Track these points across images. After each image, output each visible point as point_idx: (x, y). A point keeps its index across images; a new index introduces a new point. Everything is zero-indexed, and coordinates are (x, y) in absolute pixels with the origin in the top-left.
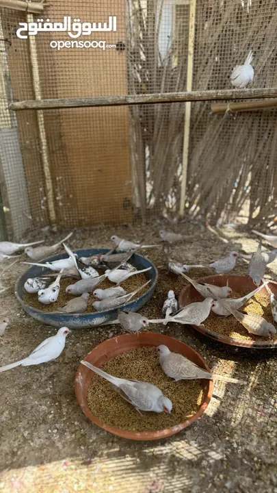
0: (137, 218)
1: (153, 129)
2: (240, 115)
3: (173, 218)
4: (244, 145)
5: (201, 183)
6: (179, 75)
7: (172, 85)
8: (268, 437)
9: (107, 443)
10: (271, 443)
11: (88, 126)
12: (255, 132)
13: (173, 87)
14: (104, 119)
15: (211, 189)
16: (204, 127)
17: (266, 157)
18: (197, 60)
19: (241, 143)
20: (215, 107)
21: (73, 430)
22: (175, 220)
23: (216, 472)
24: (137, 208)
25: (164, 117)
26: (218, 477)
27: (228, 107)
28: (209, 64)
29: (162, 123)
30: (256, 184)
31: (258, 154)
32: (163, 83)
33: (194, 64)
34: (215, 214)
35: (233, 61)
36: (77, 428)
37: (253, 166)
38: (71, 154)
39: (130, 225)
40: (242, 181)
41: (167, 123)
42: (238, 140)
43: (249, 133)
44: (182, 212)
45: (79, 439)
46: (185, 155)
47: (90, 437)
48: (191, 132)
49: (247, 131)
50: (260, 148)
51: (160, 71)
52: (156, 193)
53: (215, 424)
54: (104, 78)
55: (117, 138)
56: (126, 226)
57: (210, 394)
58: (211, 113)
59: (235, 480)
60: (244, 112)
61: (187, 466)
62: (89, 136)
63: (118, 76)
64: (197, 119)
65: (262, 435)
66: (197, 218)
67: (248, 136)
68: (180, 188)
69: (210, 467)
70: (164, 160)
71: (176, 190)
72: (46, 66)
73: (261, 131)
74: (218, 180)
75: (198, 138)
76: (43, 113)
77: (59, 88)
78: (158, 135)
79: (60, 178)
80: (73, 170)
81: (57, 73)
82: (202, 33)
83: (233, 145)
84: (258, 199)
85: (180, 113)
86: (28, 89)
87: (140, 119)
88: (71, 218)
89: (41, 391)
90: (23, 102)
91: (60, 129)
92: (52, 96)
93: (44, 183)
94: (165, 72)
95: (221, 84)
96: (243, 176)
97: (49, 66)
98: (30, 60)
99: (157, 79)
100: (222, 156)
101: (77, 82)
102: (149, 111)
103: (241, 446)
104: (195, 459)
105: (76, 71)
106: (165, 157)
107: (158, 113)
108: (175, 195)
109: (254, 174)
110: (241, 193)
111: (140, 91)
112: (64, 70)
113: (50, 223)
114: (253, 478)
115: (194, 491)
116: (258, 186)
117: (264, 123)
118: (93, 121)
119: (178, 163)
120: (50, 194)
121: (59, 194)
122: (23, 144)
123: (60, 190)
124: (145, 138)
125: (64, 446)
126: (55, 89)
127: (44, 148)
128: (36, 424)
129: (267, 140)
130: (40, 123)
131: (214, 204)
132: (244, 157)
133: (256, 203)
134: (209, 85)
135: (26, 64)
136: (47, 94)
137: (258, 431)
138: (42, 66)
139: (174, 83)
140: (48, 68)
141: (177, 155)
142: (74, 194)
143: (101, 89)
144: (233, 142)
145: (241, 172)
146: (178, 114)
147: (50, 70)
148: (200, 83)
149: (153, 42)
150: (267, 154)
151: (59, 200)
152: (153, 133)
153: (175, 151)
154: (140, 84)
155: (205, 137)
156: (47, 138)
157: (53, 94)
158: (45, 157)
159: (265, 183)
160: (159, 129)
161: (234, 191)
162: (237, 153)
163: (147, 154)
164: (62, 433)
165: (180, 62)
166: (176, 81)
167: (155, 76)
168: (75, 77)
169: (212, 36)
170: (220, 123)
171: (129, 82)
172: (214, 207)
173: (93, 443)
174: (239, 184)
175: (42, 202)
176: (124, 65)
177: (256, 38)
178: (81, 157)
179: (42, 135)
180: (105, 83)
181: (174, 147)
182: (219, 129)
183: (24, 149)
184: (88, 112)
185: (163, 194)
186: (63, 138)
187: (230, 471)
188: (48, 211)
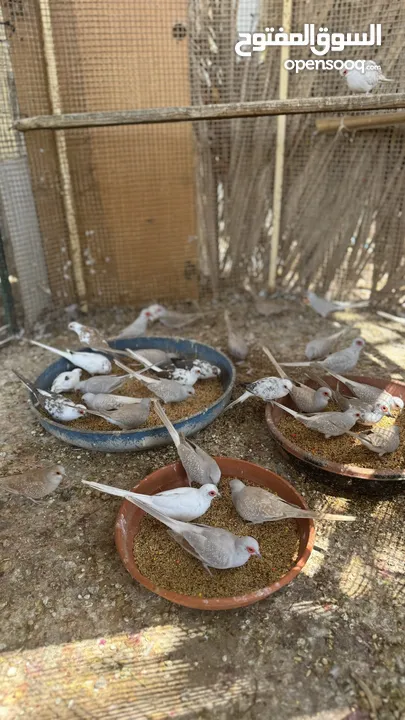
0: (206, 291)
1: (229, 158)
2: (360, 136)
3: (259, 291)
4: (365, 181)
5: (301, 239)
6: (268, 75)
7: (257, 90)
8: (394, 606)
9: (161, 614)
10: (397, 614)
11: (132, 153)
12: (382, 160)
13: (259, 93)
14: (156, 142)
15: (315, 249)
16: (305, 153)
17: (398, 199)
19: (361, 178)
20: (322, 123)
21: (114, 595)
22: (262, 294)
23: (318, 655)
24: (206, 277)
25: (245, 139)
26: (321, 662)
27: (342, 123)
29: (243, 148)
30: (383, 239)
31: (385, 195)
32: (244, 86)
34: (321, 285)
36: (119, 593)
37: (379, 213)
38: (106, 196)
39: (195, 302)
40: (362, 235)
41: (251, 148)
42: (356, 174)
43: (372, 162)
44: (272, 282)
45: (121, 608)
46: (277, 196)
47: (137, 606)
48: (285, 161)
49: (369, 159)
50: (389, 185)
51: (239, 69)
52: (234, 253)
53: (317, 587)
54: (155, 81)
55: (175, 171)
56: (189, 304)
57: (310, 545)
58: (315, 133)
59: (345, 666)
60: (365, 131)
61: (276, 646)
62: (134, 169)
63: (176, 77)
64: (294, 142)
65: (384, 603)
66: (294, 292)
67: (372, 167)
68: (270, 246)
69: (309, 648)
70: (246, 204)
71: (263, 250)
72: (67, 63)
73: (391, 160)
74: (326, 234)
75: (296, 170)
76: (65, 135)
77: (87, 97)
78: (236, 166)
79: (92, 232)
80: (110, 221)
81: (84, 74)
82: (304, 9)
83: (348, 181)
84: (385, 263)
85: (270, 132)
86: (42, 99)
87: (210, 142)
88: (109, 293)
89: (67, 541)
90: (35, 118)
91: (90, 159)
92: (78, 109)
93: (68, 240)
94: (246, 71)
95: (332, 88)
96: (364, 226)
97: (73, 62)
98: (43, 53)
99: (235, 80)
100: (332, 197)
101: (114, 88)
102: (222, 131)
103: (354, 618)
104: (289, 636)
105: (112, 70)
106: (247, 200)
107: (237, 134)
108: (262, 258)
109: (380, 225)
110: (360, 253)
111: (208, 100)
112: (95, 68)
113: (77, 300)
114: (369, 663)
115: (285, 681)
116: (386, 242)
117: (395, 147)
118: (139, 145)
119: (266, 209)
120: (77, 257)
121: (90, 257)
122: (36, 182)
123: (92, 251)
124: (218, 170)
125: (100, 618)
126: (81, 98)
127: (66, 187)
128: (60, 587)
129: (400, 173)
130: (60, 150)
131: (320, 269)
132: (365, 199)
133: (383, 268)
134: (313, 89)
135: (38, 60)
136: (69, 106)
137: (379, 598)
138: (62, 63)
139: (260, 87)
140: (70, 66)
141: (265, 197)
142: (112, 256)
143: (151, 98)
144: (349, 176)
145: (360, 221)
146: (266, 135)
147: (73, 69)
148: (300, 87)
149: (229, 23)
150: (400, 194)
151: (90, 266)
152: (229, 163)
153: (263, 192)
154: (209, 89)
155: (306, 168)
156: (71, 173)
157: (79, 105)
158: (69, 201)
159: (397, 238)
160: (238, 157)
161: (350, 250)
162: (355, 192)
163: (221, 195)
164: (97, 599)
165: (270, 55)
166: (263, 84)
167: (232, 77)
168: (110, 80)
169: (318, 13)
170: (329, 147)
171: (192, 87)
172: (319, 274)
173: (141, 613)
174: (357, 239)
175: (65, 268)
176: (186, 60)
177: (385, 15)
178: (122, 200)
179: (64, 168)
180: (157, 88)
181: (260, 184)
182: (327, 156)
183: (37, 190)
184: (131, 133)
185: (243, 255)
186: (94, 172)
187: (338, 654)
188: (74, 282)
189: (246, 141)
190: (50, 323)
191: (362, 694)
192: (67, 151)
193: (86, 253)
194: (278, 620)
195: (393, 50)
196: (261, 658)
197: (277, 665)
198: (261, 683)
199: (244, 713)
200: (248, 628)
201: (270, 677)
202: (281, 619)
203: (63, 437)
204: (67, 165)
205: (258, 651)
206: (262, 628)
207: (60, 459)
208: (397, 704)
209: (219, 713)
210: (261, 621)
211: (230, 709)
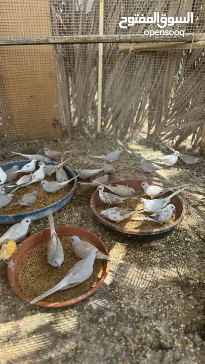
0: (65, 134)
1: (74, 63)
2: (141, 54)
3: (92, 134)
4: (144, 78)
5: (113, 107)
6: (93, 19)
7: (88, 27)
8: (147, 298)
9: (31, 311)
10: (148, 302)
11: (20, 60)
12: (151, 67)
13: (89, 29)
14: (33, 54)
15: (120, 112)
16: (114, 62)
17: (160, 88)
18: (107, 6)
19: (142, 76)
20: (122, 47)
21: (7, 302)
22: (94, 135)
23: (108, 325)
24: (65, 126)
25: (82, 53)
26: (110, 329)
27: (131, 47)
28: (116, 10)
29: (81, 58)
30: (153, 108)
31: (154, 85)
32: (80, 24)
33: (105, 10)
34: (123, 131)
35: (135, 9)
36: (10, 301)
37: (151, 94)
38: (7, 83)
39: (59, 139)
40: (142, 106)
41: (85, 58)
42: (139, 74)
43: (147, 68)
44: (99, 129)
45: (10, 309)
46: (100, 84)
47: (19, 307)
48: (103, 66)
49: (145, 66)
50: (156, 80)
51: (77, 15)
52: (79, 114)
53: (110, 291)
54: (31, 20)
55: (45, 70)
56: (56, 141)
57: (107, 270)
58: (118, 51)
59: (121, 330)
60: (144, 51)
61: (88, 323)
62: (21, 68)
63: (43, 18)
64: (108, 56)
65: (142, 297)
66: (110, 134)
67: (147, 71)
68: (97, 110)
69: (104, 322)
70: (84, 88)
71: (94, 112)
73: (156, 67)
74: (125, 105)
75: (109, 71)
78: (78, 68)
80: (10, 96)
83: (135, 78)
84: (154, 120)
85: (95, 50)
87: (63, 55)
88: (11, 135)
94: (81, 16)
96: (143, 102)
99: (75, 21)
100: (127, 86)
101: (8, 23)
102: (69, 49)
103: (127, 306)
104: (95, 317)
105: (7, 13)
106: (84, 86)
107: (78, 51)
108: (94, 116)
109: (151, 101)
111: (61, 32)
114: (133, 328)
115: (92, 340)
116: (154, 110)
117: (158, 61)
118: (24, 56)
119: (94, 91)
124: (68, 70)
129: (160, 74)
131: (123, 123)
132: (144, 87)
133: (153, 123)
137: (140, 294)
141: (94, 84)
142: (12, 116)
143: (29, 29)
144: (136, 75)
145: (141, 99)
146: (93, 51)
148: (110, 26)
150: (161, 85)
152: (74, 66)
153: (92, 81)
154: (61, 25)
155: (114, 70)
159: (159, 108)
160: (79, 63)
161: (137, 112)
162: (139, 83)
163: (71, 83)
165: (94, 8)
166: (91, 24)
167: (74, 19)
170: (126, 60)
171: (52, 24)
172: (122, 125)
173: (21, 311)
174: (140, 108)
176: (48, 9)
178: (16, 85)
180: (33, 24)
181: (91, 77)
182: (125, 64)
185: (84, 115)
187: (118, 324)
191: (128, 344)
194: (90, 309)
196: (80, 329)
197: (88, 333)
198: (80, 342)
199: (70, 358)
200: (75, 315)
201: (84, 339)
202: (92, 309)
205: (79, 326)
206: (82, 314)
208: (144, 347)
209: (58, 359)
210: (82, 311)
211: (63, 357)
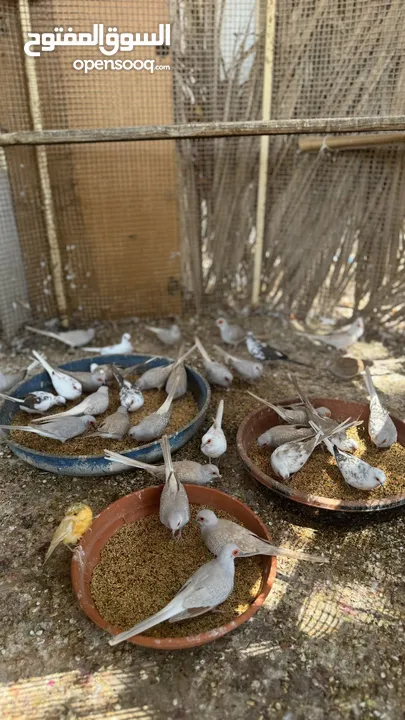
0: (190, 307)
1: (212, 175)
2: (342, 155)
3: (242, 308)
4: (347, 201)
5: (284, 257)
6: (252, 94)
7: (240, 108)
8: (354, 646)
10: (356, 655)
11: (114, 169)
12: (363, 180)
13: (242, 111)
14: (138, 159)
15: (298, 265)
16: (288, 172)
17: (379, 219)
18: (279, 70)
19: (343, 197)
20: (305, 142)
21: (67, 631)
22: (245, 310)
23: (271, 698)
24: (190, 293)
25: (228, 156)
26: (274, 707)
27: (324, 143)
28: (296, 77)
29: (227, 166)
30: (365, 258)
31: (367, 215)
32: (227, 104)
33: (275, 76)
34: (304, 303)
36: (73, 629)
37: (361, 232)
38: (88, 212)
39: (178, 317)
40: (344, 254)
41: (234, 166)
42: (339, 192)
43: (354, 182)
44: (255, 299)
45: (73, 646)
46: (261, 214)
47: (91, 642)
48: (269, 179)
49: (351, 179)
50: (371, 205)
51: (223, 87)
52: (218, 270)
53: (276, 625)
54: (137, 98)
55: (158, 188)
57: (270, 581)
58: (298, 152)
59: (299, 711)
60: (348, 151)
61: (230, 688)
62: (116, 185)
63: (159, 94)
64: (278, 160)
65: (345, 643)
66: (278, 309)
67: (354, 187)
68: (253, 262)
69: (263, 691)
70: (229, 221)
71: (247, 267)
72: (49, 79)
73: (373, 180)
74: (308, 252)
75: (279, 189)
76: (46, 150)
77: (68, 113)
78: (219, 183)
79: (73, 247)
80: (91, 236)
81: (66, 90)
82: (287, 29)
83: (330, 201)
84: (368, 282)
85: (253, 150)
86: (22, 115)
87: (193, 159)
88: (90, 307)
89: (25, 571)
90: (14, 134)
91: (72, 174)
92: (59, 124)
93: (49, 255)
94: (230, 89)
95: (314, 108)
96: (346, 246)
97: (54, 78)
98: (24, 69)
99: (218, 99)
100: (314, 216)
101: (96, 104)
102: (205, 148)
103: (312, 659)
104: (243, 678)
105: (95, 86)
106: (230, 217)
107: (220, 152)
108: (246, 274)
109: (362, 245)
110: (342, 270)
111: (191, 117)
112: (76, 84)
113: (58, 314)
114: (325, 709)
116: (367, 262)
117: (377, 168)
118: (122, 162)
119: (249, 227)
120: (57, 271)
121: (70, 272)
122: (16, 198)
123: (73, 266)
124: (201, 188)
125: (51, 656)
126: (63, 114)
127: (47, 202)
128: (13, 621)
129: (381, 194)
130: (41, 165)
131: (303, 287)
132: (347, 219)
133: (365, 287)
134: (296, 108)
135: (19, 75)
136: (51, 121)
137: (339, 637)
138: (43, 79)
139: (244, 105)
140: (52, 81)
141: (249, 214)
142: (93, 272)
143: (133, 114)
144: (332, 195)
145: (342, 240)
146: (250, 153)
147: (55, 85)
148: (283, 106)
149: (212, 42)
150: (381, 215)
151: (70, 281)
152: (212, 180)
153: (246, 208)
154: (192, 107)
155: (289, 187)
156: (53, 187)
157: (61, 121)
158: (49, 216)
159: (378, 258)
160: (221, 174)
161: (332, 268)
162: (338, 211)
163: (205, 212)
164: (50, 635)
165: (254, 73)
166: (246, 103)
167: (215, 95)
168: (93, 96)
169: (301, 34)
170: (312, 166)
171: (175, 104)
172: (302, 292)
173: (94, 651)
174: (339, 258)
175: (45, 283)
176: (169, 78)
177: (367, 38)
178: (104, 215)
179: (45, 184)
180: (140, 105)
181: (244, 202)
182: (310, 175)
183: (17, 205)
184: (113, 149)
185: (227, 272)
186: (76, 187)
187: (292, 698)
188: (55, 297)
189: (230, 159)
190: (28, 338)
192: (48, 166)
193: (67, 268)
194: (234, 660)
195: (374, 72)
196: (213, 701)
197: (229, 711)
200: (202, 669)
202: (237, 659)
203: (29, 460)
204: (48, 180)
205: (210, 694)
206: (217, 668)
207: (25, 482)
210: (217, 661)
